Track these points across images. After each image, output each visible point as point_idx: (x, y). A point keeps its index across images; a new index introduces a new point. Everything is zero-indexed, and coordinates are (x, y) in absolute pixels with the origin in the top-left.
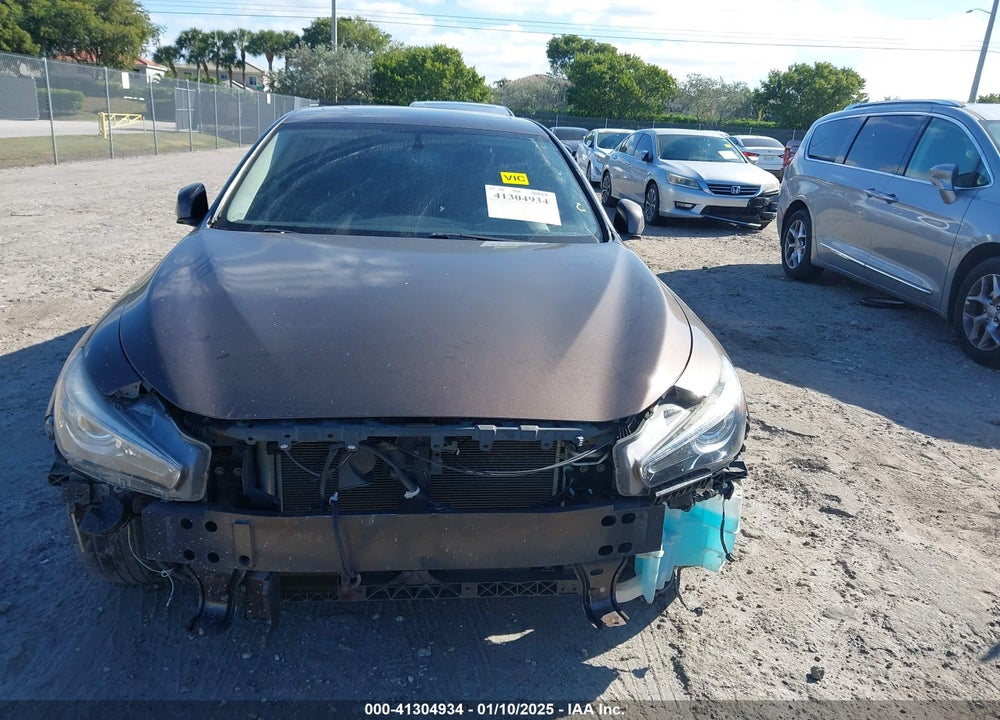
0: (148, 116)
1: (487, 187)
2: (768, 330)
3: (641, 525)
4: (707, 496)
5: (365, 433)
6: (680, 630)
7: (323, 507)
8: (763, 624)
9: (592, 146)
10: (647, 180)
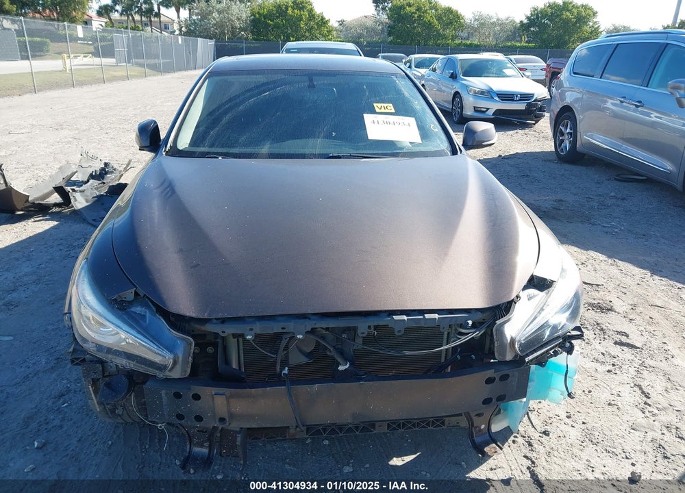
0: (96, 54)
1: (365, 116)
2: (552, 203)
3: (513, 381)
4: (556, 354)
5: (309, 325)
6: (530, 445)
7: (277, 380)
8: (589, 438)
9: (410, 67)
10: (453, 92)
